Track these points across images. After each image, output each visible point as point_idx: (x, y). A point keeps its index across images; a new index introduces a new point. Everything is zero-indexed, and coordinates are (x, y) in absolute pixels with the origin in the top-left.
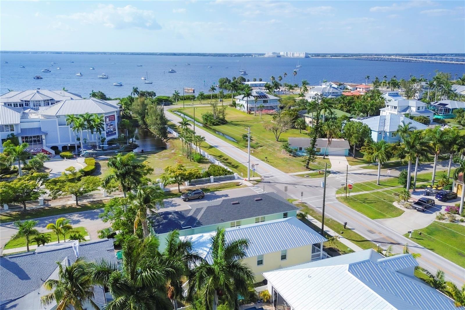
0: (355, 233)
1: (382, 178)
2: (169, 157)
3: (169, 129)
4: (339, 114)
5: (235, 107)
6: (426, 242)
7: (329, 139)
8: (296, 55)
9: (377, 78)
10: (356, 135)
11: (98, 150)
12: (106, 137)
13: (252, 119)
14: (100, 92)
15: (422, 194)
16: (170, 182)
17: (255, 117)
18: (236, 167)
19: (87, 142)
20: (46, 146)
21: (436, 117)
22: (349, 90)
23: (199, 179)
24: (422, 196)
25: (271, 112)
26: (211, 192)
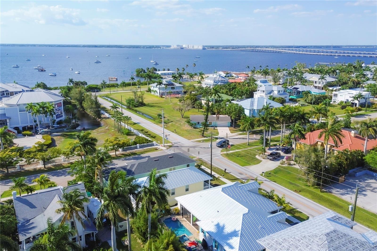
0: (231, 175)
1: (250, 141)
2: (105, 132)
3: (102, 112)
4: (225, 97)
5: (150, 92)
6: (272, 178)
7: (217, 115)
8: (196, 47)
9: (255, 68)
10: (235, 112)
11: (52, 129)
12: (55, 119)
13: (163, 102)
14: (42, 83)
15: (274, 150)
16: (110, 150)
17: (166, 100)
18: (154, 137)
19: (42, 123)
20: (10, 127)
21: (291, 97)
22: (234, 77)
23: (129, 147)
24: (274, 151)
25: (177, 96)
26: (138, 155)
